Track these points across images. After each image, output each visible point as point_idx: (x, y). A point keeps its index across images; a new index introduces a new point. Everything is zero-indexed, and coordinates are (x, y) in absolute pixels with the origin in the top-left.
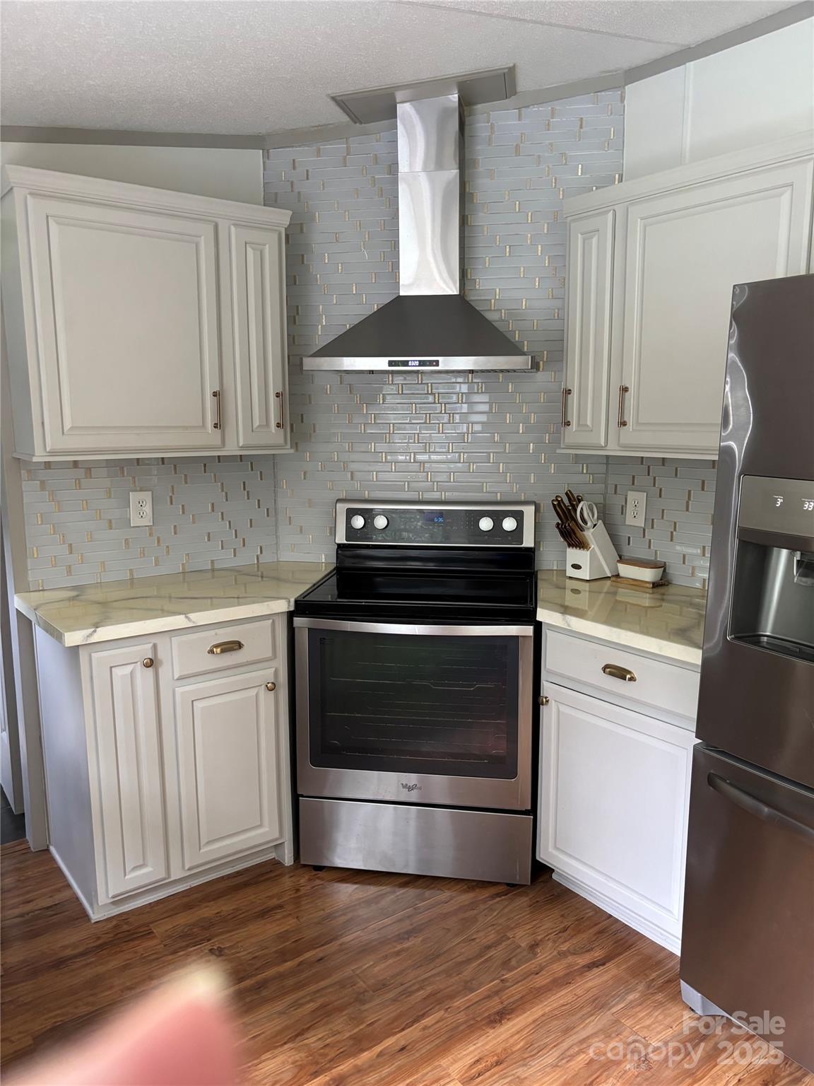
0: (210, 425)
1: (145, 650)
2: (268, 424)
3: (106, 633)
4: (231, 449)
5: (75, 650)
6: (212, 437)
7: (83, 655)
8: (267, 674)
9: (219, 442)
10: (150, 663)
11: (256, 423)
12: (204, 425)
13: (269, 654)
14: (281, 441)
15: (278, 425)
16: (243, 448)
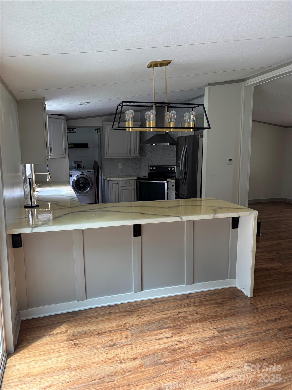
0: (128, 153)
1: (117, 182)
2: (137, 153)
3: (112, 179)
4: (131, 157)
5: (108, 181)
6: (129, 155)
7: (109, 181)
8: (133, 188)
9: (130, 156)
10: (117, 184)
11: (135, 153)
12: (127, 153)
13: (133, 185)
14: (139, 155)
15: (138, 153)
16: (133, 157)
